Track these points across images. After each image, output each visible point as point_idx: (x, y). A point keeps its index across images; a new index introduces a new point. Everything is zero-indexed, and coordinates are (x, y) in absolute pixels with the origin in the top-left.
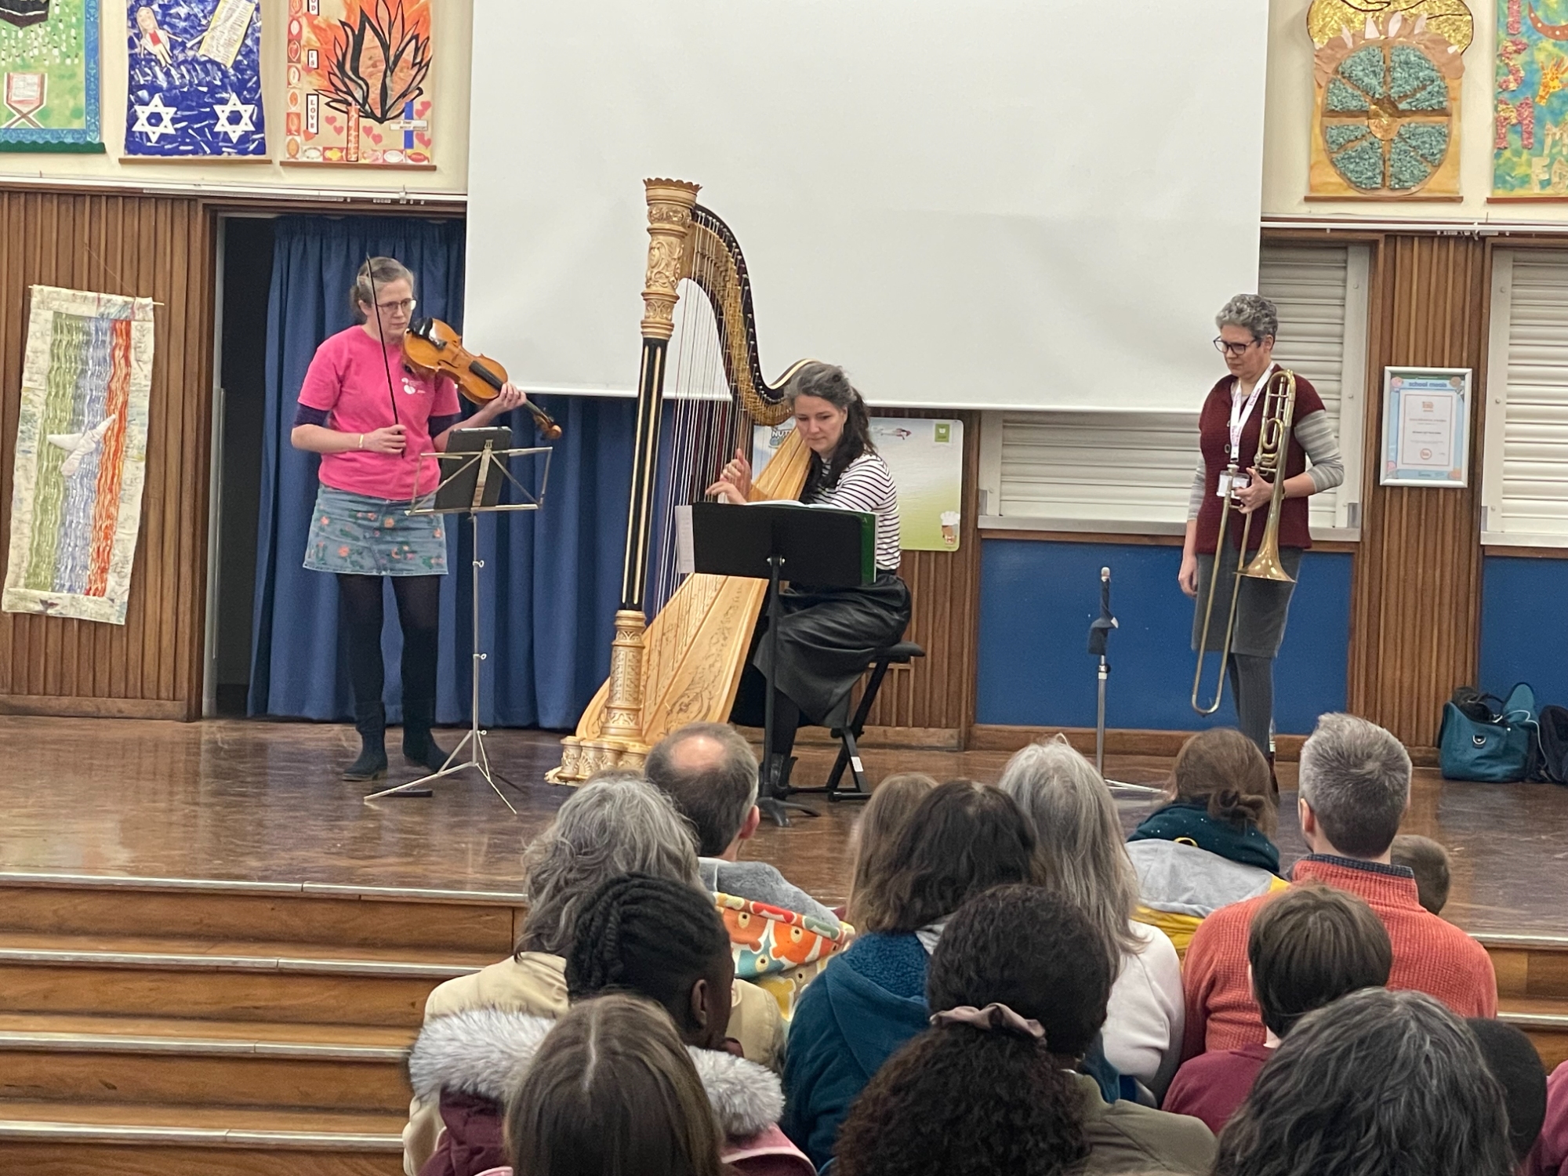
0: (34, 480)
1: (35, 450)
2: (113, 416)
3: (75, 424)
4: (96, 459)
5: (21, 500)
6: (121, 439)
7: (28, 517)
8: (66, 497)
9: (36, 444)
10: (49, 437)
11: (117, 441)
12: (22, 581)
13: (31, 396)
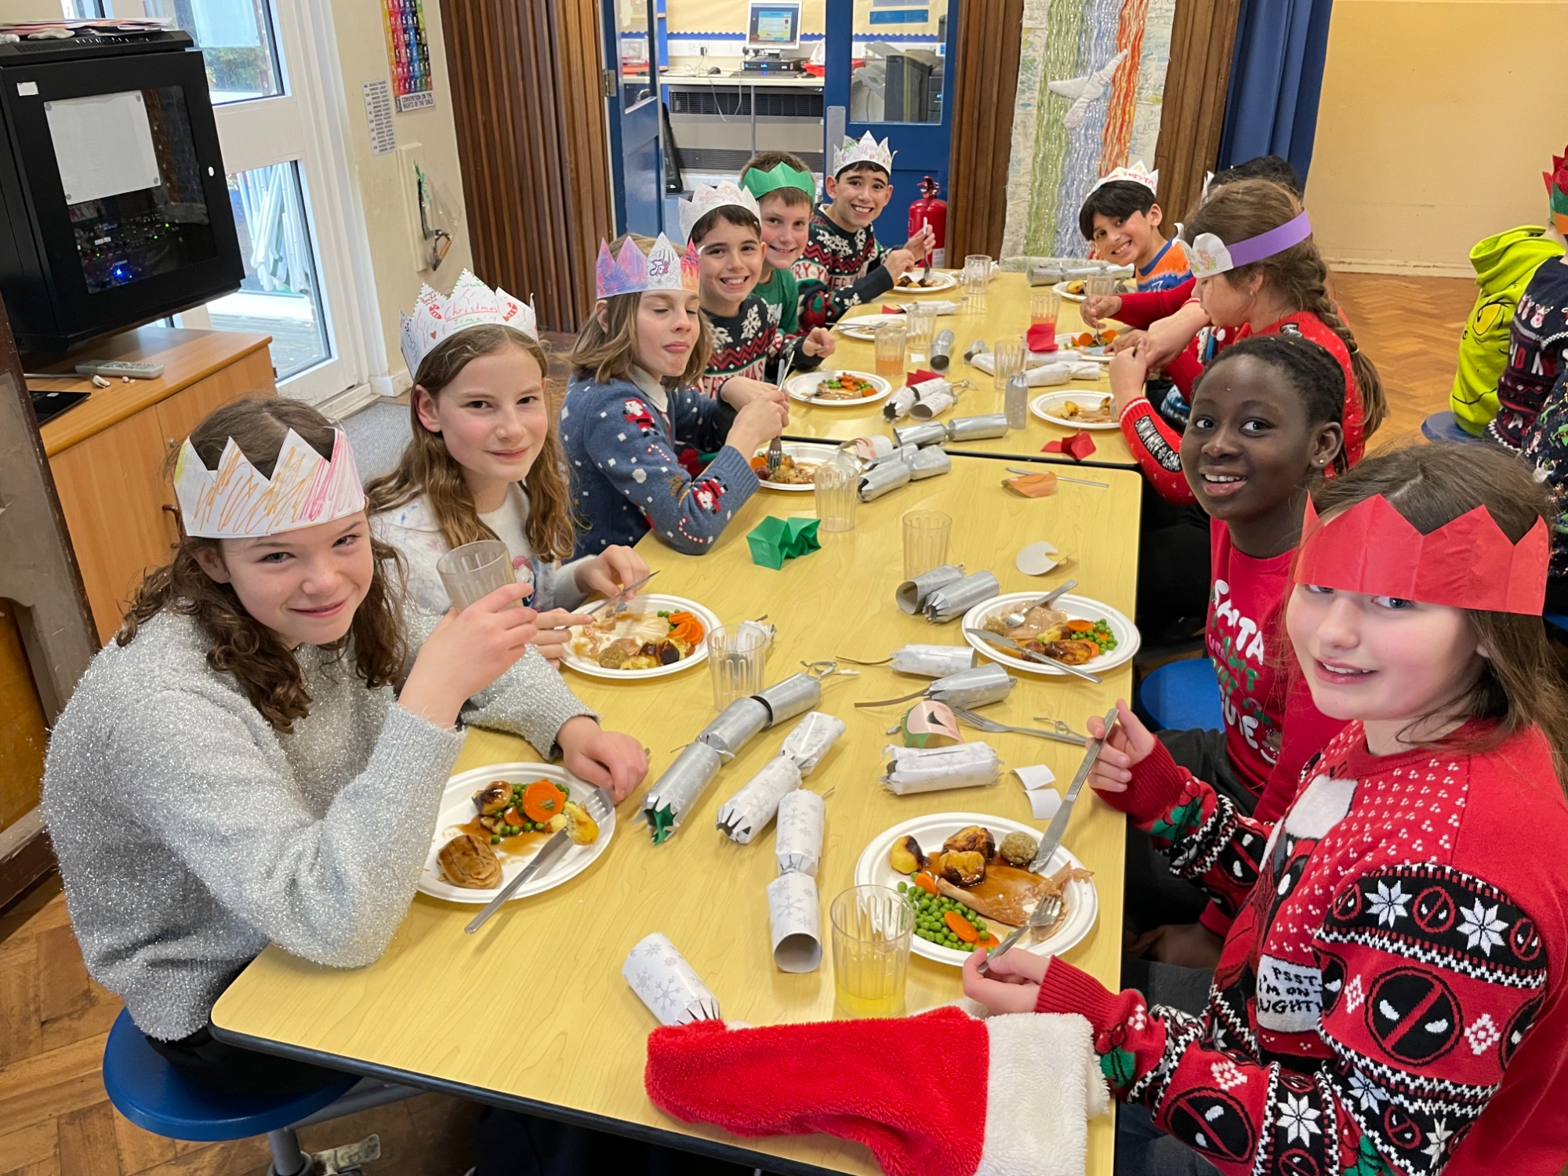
0: (1034, 136)
1: (1035, 102)
2: (1125, 52)
3: (1079, 66)
4: (1103, 105)
5: (1019, 162)
6: (1134, 78)
7: (1027, 179)
8: (1068, 153)
9: (1036, 94)
10: (1050, 84)
11: (1129, 81)
12: (1021, 248)
13: (1031, 39)
